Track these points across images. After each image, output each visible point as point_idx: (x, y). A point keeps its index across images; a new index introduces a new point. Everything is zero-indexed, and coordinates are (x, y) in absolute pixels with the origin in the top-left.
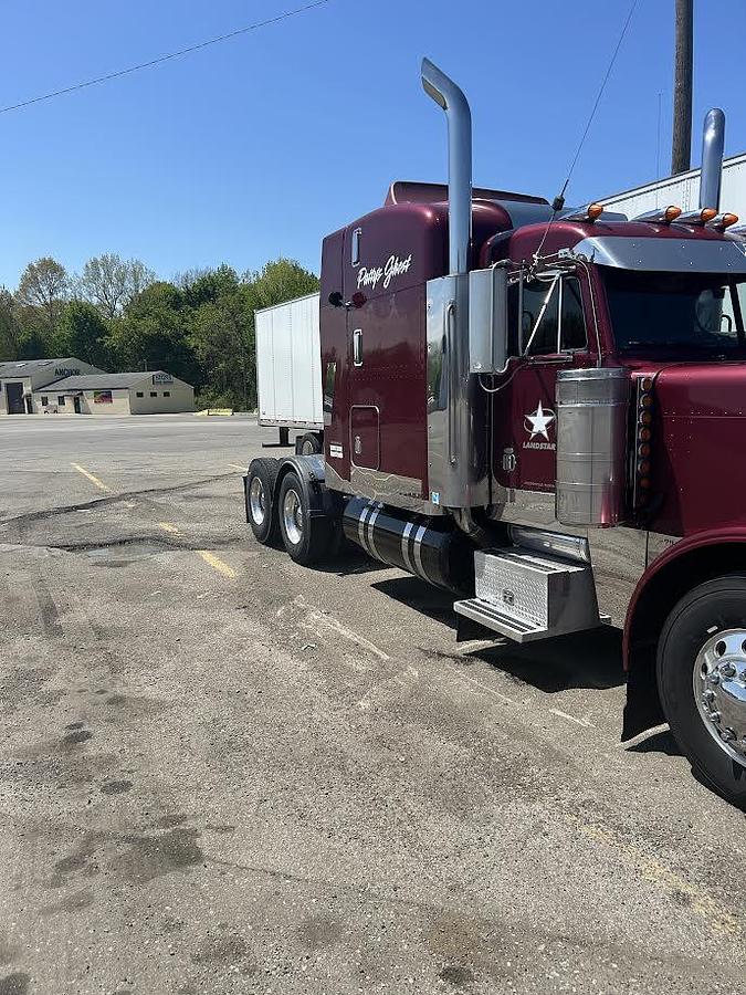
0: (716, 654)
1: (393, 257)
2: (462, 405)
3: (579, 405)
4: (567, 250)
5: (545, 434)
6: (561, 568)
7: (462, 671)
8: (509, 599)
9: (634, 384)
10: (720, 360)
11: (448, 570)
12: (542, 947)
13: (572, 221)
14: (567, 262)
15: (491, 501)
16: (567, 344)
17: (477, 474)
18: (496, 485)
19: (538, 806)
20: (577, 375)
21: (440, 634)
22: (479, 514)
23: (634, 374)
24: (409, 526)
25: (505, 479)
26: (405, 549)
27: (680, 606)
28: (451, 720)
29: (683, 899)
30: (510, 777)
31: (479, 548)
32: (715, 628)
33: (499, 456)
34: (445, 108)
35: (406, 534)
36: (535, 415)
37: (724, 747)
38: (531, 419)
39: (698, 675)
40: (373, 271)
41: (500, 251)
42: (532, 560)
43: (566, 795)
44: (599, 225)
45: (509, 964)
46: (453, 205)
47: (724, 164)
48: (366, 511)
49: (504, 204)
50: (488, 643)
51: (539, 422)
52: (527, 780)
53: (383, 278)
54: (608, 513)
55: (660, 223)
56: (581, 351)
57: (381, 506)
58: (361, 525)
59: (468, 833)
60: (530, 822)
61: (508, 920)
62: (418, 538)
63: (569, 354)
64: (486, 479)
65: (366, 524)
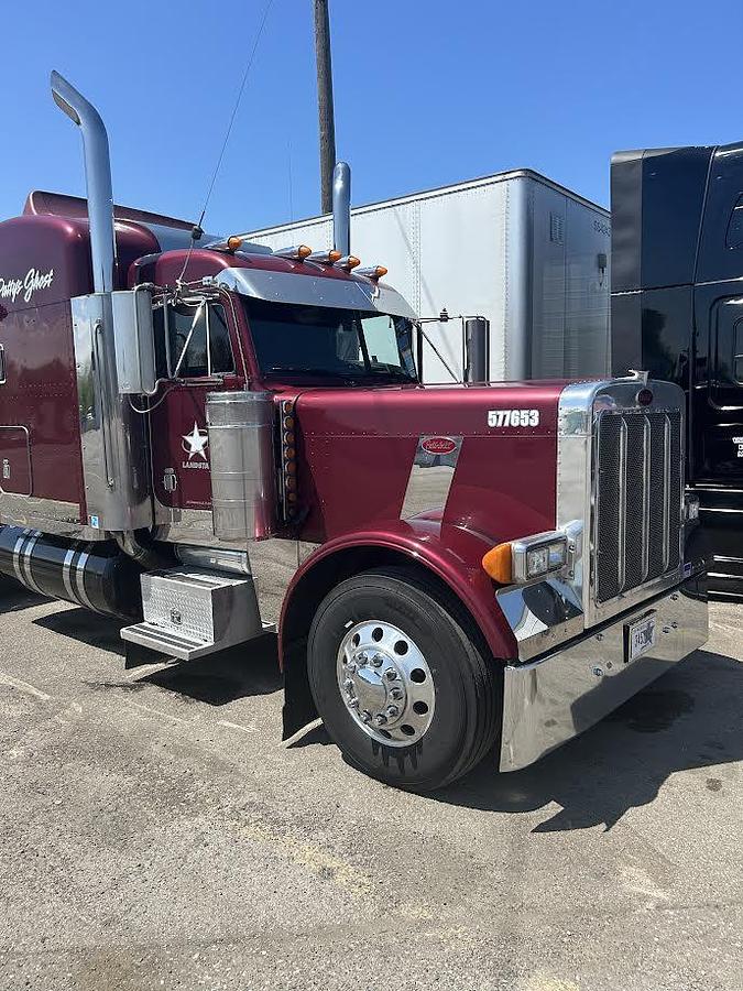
0: (353, 645)
1: (33, 270)
2: (117, 425)
3: (228, 426)
4: (211, 278)
5: (202, 453)
6: (224, 583)
7: (131, 699)
8: (177, 619)
9: (276, 407)
10: (351, 385)
11: (113, 596)
12: (196, 956)
13: (213, 250)
14: (211, 290)
15: (154, 521)
16: (217, 367)
17: (138, 496)
18: (159, 506)
19: (201, 819)
20: (224, 397)
21: (109, 662)
22: (142, 536)
23: (276, 398)
24: (70, 553)
25: (168, 499)
26: (66, 578)
27: (322, 606)
28: (115, 750)
29: (327, 874)
30: (175, 797)
31: (144, 570)
32: (351, 622)
33: (160, 475)
34: (78, 123)
35: (67, 562)
36: (192, 435)
37: (365, 729)
38: (188, 438)
39: (341, 666)
40: (11, 283)
41: (148, 273)
42: (197, 578)
43: (229, 802)
44: (239, 256)
45: (162, 982)
46: (93, 221)
47: (352, 212)
48: (21, 541)
49: (152, 227)
50: (161, 666)
51: (196, 442)
52: (191, 795)
53: (23, 291)
54: (262, 526)
55: (295, 260)
56: (231, 375)
57: (38, 534)
58: (16, 557)
59: (127, 862)
60: (191, 837)
61: (164, 940)
62: (81, 565)
63: (219, 377)
64: (148, 500)
65: (22, 556)
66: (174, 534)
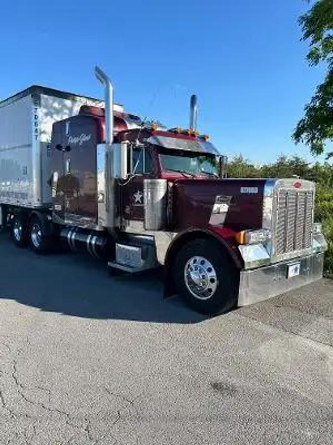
1: (83, 134)
5: (140, 201)
15: (121, 225)
18: (123, 219)
22: (117, 230)
25: (126, 217)
26: (88, 244)
31: (117, 242)
33: (124, 208)
36: (137, 194)
38: (135, 196)
40: (75, 138)
48: (70, 232)
51: (138, 197)
53: (79, 141)
66: (128, 229)
